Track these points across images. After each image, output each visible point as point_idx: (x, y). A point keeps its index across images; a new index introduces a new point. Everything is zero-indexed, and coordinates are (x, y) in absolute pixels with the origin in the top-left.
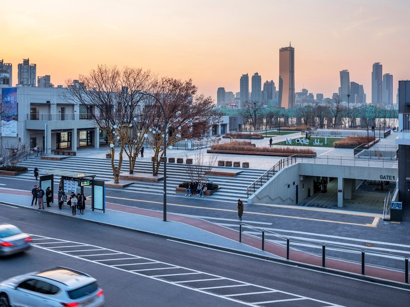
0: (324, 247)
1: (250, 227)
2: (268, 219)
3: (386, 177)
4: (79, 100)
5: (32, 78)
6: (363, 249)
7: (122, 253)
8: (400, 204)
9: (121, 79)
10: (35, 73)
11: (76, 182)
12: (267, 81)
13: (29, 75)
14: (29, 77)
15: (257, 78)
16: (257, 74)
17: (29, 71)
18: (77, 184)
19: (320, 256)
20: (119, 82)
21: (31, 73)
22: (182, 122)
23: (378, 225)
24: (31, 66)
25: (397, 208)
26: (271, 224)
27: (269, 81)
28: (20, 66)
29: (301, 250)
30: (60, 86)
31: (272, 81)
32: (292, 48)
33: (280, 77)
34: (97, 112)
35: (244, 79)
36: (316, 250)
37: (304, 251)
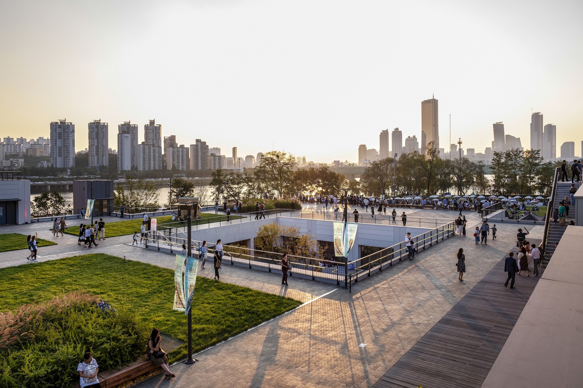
5: (157, 139)
10: (159, 133)
12: (409, 137)
13: (155, 136)
14: (155, 137)
15: (397, 134)
16: (397, 129)
17: (155, 132)
21: (156, 134)
24: (156, 127)
27: (412, 136)
28: (146, 127)
30: (182, 145)
31: (414, 136)
32: (435, 99)
33: (423, 131)
35: (384, 135)
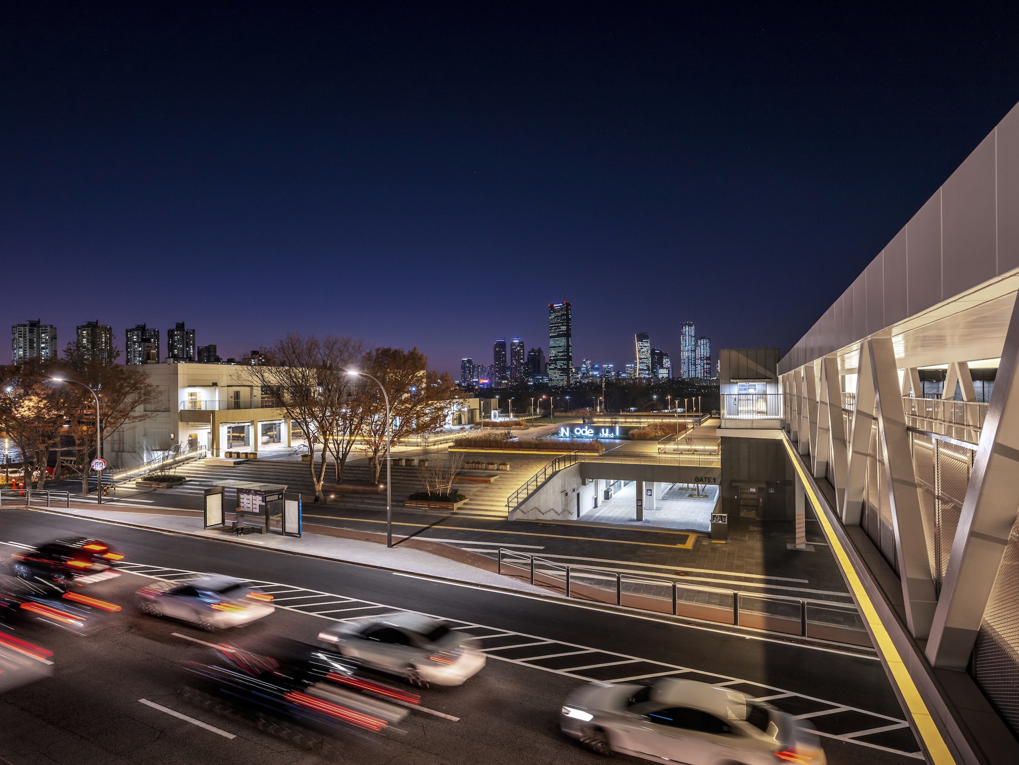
0: (619, 578)
1: (509, 552)
2: (538, 541)
3: (704, 480)
4: (260, 382)
6: (675, 581)
7: (327, 594)
8: (725, 517)
9: (322, 351)
11: (258, 496)
17: (185, 340)
18: (260, 498)
19: (613, 591)
20: (319, 356)
22: (411, 409)
23: (694, 546)
25: (721, 522)
26: (542, 548)
29: (585, 582)
34: (287, 397)
36: (608, 584)
37: (591, 584)
